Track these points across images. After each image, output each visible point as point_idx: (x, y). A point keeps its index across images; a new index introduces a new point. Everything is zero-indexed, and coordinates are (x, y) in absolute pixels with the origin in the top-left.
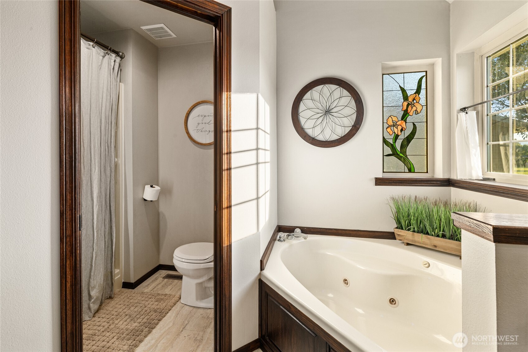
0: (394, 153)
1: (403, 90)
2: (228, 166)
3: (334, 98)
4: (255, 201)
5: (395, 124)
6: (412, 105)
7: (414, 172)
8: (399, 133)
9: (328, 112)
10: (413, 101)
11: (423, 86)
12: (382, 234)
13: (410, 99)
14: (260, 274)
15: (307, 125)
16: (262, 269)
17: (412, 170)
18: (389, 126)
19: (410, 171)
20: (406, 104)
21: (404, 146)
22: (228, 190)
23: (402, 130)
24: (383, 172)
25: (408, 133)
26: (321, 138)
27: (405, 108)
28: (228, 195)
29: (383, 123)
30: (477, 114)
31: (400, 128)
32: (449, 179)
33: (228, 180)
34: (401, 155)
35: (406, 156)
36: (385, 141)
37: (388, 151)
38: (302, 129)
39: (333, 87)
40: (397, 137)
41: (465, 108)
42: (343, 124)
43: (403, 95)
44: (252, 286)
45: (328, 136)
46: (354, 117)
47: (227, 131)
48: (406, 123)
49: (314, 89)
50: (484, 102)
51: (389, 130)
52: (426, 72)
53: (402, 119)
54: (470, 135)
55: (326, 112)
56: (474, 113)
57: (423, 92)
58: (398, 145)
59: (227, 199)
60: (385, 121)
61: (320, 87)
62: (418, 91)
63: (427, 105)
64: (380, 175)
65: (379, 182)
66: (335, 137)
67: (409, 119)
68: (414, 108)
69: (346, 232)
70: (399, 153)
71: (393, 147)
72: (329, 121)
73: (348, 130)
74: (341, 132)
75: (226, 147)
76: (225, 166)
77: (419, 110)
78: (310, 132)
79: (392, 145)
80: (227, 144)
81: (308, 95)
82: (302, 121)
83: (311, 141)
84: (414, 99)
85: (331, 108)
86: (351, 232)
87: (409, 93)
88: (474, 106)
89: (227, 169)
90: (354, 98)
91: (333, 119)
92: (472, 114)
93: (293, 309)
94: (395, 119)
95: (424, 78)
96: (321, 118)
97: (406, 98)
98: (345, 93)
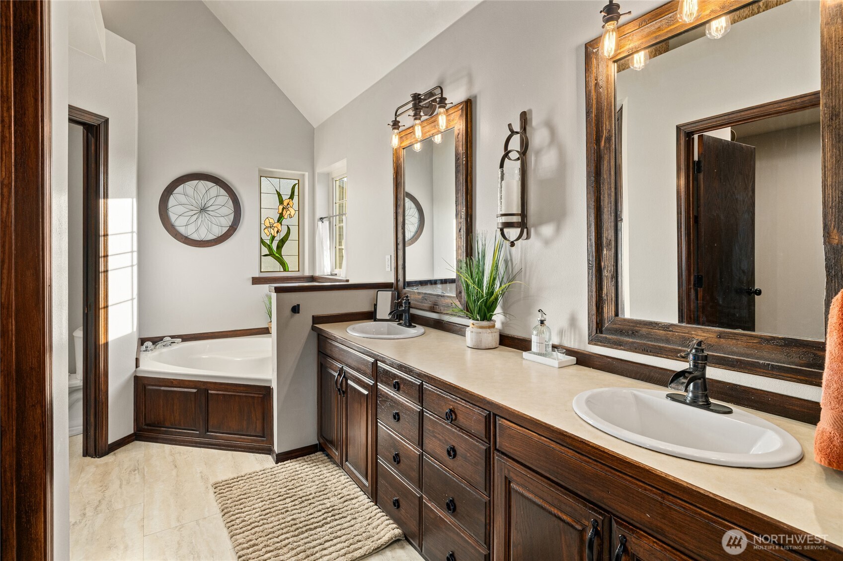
0: (271, 254)
1: (279, 195)
2: (104, 268)
3: (209, 197)
4: (130, 302)
5: (272, 226)
6: (287, 210)
7: (288, 271)
8: (276, 235)
9: (203, 210)
10: (288, 205)
11: (296, 193)
12: (258, 330)
13: (285, 203)
14: (135, 371)
15: (180, 223)
16: (137, 366)
17: (287, 270)
18: (267, 227)
19: (285, 270)
20: (281, 207)
21: (280, 247)
22: (104, 291)
23: (278, 232)
24: (261, 272)
25: (283, 234)
26: (195, 237)
27: (280, 211)
28: (104, 296)
29: (261, 224)
30: (330, 223)
31: (276, 230)
32: (312, 276)
33: (104, 281)
34: (277, 255)
35: (281, 256)
36: (262, 241)
37: (265, 251)
38: (173, 226)
39: (210, 184)
40: (273, 237)
41: (322, 218)
42: (220, 224)
43: (279, 199)
44: (128, 381)
45: (203, 234)
46: (232, 217)
47: (104, 236)
48: (281, 225)
49: (186, 183)
50: (337, 215)
51: (266, 231)
52: (299, 180)
53: (278, 222)
54: (324, 240)
55: (201, 210)
56: (328, 223)
57: (296, 198)
58: (274, 246)
59: (104, 299)
60: (263, 222)
61: (195, 182)
62: (292, 197)
63: (299, 210)
64: (257, 275)
65: (256, 281)
66: (211, 237)
67: (284, 222)
68: (288, 212)
69: (223, 333)
70: (275, 253)
71: (269, 248)
72: (204, 219)
73: (225, 230)
74: (218, 232)
75: (103, 250)
76: (102, 269)
77: (292, 215)
78: (182, 230)
79: (269, 246)
80: (104, 247)
81: (180, 189)
82: (173, 217)
83: (183, 240)
84: (288, 204)
85: (207, 206)
86: (228, 333)
87: (284, 197)
88: (329, 218)
89: (104, 272)
90: (231, 198)
91: (209, 218)
92: (326, 223)
93: (175, 382)
94: (271, 221)
95: (297, 186)
96: (195, 217)
97: (281, 202)
98: (222, 191)
